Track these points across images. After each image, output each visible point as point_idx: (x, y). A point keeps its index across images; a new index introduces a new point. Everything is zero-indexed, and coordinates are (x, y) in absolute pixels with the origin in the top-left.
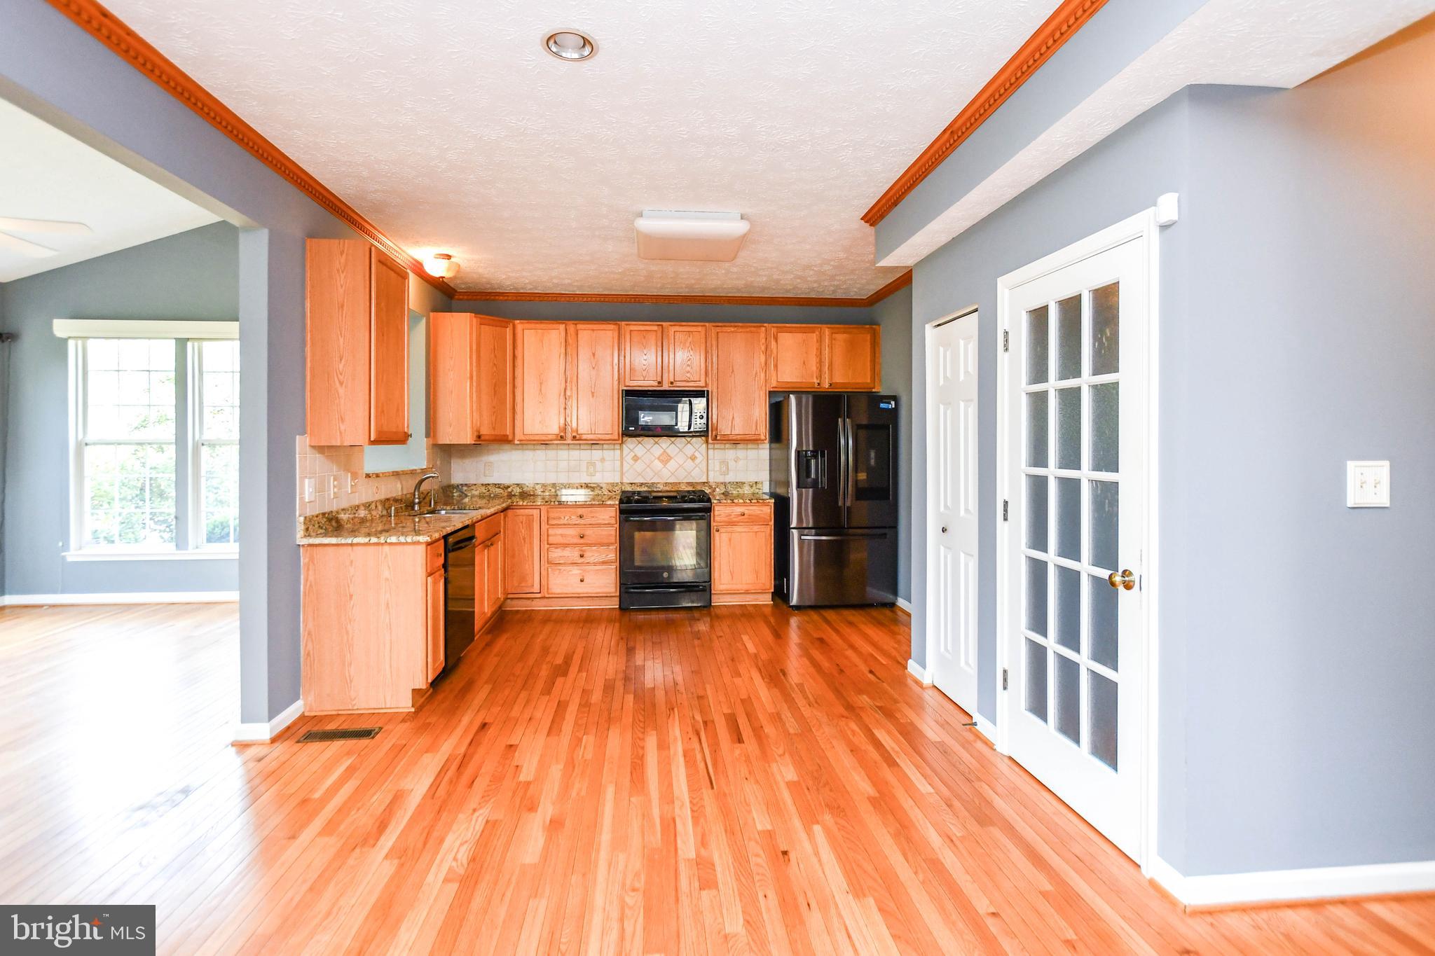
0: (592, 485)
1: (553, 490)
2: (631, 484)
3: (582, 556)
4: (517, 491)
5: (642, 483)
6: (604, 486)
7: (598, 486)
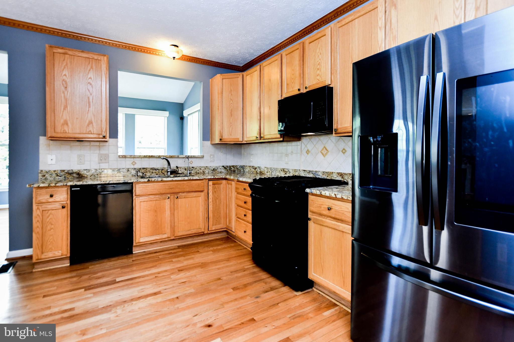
0: (286, 170)
1: (271, 172)
2: (304, 171)
3: (245, 215)
4: (259, 171)
5: (310, 171)
6: (291, 171)
7: (289, 171)
